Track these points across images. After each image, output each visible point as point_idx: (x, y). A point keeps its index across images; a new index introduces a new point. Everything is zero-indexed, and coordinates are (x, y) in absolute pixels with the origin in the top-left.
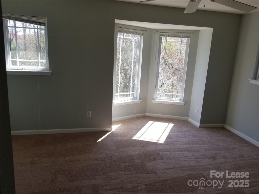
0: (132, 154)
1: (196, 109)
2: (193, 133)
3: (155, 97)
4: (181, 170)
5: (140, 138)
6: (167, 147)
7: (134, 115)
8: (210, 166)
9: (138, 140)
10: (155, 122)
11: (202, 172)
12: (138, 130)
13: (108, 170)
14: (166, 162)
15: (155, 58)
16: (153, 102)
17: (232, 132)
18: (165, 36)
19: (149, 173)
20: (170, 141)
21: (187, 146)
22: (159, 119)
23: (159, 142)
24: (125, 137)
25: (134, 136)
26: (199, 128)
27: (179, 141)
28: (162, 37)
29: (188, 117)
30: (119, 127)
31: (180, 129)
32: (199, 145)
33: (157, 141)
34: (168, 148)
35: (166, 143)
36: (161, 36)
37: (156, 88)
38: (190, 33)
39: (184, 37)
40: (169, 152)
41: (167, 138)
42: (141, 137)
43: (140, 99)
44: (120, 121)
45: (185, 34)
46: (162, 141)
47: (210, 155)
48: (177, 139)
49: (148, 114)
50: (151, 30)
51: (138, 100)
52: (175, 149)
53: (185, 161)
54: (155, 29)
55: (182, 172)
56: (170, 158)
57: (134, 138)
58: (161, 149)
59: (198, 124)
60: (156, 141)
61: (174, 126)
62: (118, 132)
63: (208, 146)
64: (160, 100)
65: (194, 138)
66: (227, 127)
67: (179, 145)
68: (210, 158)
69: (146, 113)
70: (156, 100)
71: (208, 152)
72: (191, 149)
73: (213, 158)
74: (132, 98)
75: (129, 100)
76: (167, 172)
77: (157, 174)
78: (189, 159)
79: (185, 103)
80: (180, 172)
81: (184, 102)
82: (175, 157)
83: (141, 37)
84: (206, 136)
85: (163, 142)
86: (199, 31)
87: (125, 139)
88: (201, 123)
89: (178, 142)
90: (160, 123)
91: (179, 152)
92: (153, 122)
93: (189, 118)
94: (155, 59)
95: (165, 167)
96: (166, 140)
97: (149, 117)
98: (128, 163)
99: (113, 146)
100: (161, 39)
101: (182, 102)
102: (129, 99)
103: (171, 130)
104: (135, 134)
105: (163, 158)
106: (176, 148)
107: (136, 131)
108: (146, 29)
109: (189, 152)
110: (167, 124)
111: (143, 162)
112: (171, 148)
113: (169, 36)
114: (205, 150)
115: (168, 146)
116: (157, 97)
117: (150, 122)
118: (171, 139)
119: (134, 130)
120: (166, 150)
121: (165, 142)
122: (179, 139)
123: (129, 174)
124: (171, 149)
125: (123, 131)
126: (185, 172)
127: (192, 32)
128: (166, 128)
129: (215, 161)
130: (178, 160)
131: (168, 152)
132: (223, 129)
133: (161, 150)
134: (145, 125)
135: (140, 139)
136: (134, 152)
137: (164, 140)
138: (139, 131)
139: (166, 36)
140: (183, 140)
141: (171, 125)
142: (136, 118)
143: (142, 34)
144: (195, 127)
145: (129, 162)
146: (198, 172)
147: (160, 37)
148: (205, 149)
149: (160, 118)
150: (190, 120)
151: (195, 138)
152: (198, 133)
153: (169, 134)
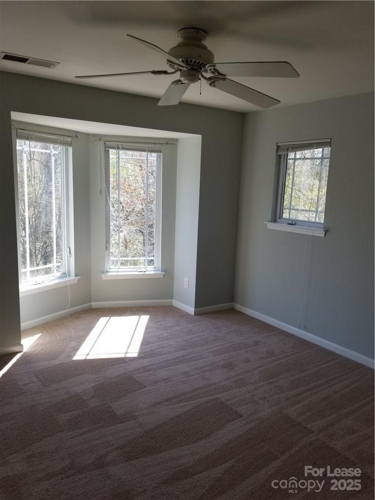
0: (79, 391)
1: (185, 283)
2: (186, 328)
3: (107, 268)
4: (181, 401)
5: (88, 355)
6: (146, 362)
7: (66, 311)
8: (227, 383)
9: (85, 360)
10: (112, 318)
11: (218, 396)
12: (81, 339)
13: (33, 437)
14: (150, 393)
15: (101, 191)
16: (104, 279)
17: (247, 316)
18: (114, 148)
19: (122, 423)
20: (149, 350)
21: (181, 353)
22: (118, 310)
23: (128, 355)
24: (56, 358)
25: (76, 353)
26: (195, 315)
27: (165, 347)
28: (109, 150)
29: (172, 298)
30: (37, 340)
31: (163, 323)
32: (200, 348)
33: (124, 354)
34: (149, 364)
35: (143, 354)
36: (107, 147)
37: (106, 250)
38: (162, 144)
39: (152, 151)
40: (152, 372)
41: (143, 344)
42: (90, 354)
43: (76, 275)
44: (37, 326)
45: (153, 146)
46: (134, 352)
47: (223, 362)
48: (161, 343)
49: (95, 304)
50: (87, 135)
51: (73, 277)
52: (162, 362)
53: (184, 382)
54: (95, 135)
55: (183, 404)
56: (155, 383)
57: (75, 358)
58: (134, 369)
59: (191, 310)
60: (122, 356)
61: (150, 320)
62: (38, 351)
63: (216, 346)
64: (118, 272)
65: (189, 337)
66: (238, 307)
67: (166, 354)
68: (224, 367)
69: (91, 302)
70: (110, 274)
71: (217, 357)
72: (189, 357)
73: (229, 366)
74: (59, 274)
75: (52, 280)
76: (156, 410)
77: (137, 420)
78: (190, 376)
79: (164, 273)
80: (180, 405)
81: (162, 271)
82: (164, 377)
83: (67, 150)
84: (207, 328)
85: (135, 355)
86: (176, 140)
87: (56, 362)
88: (196, 307)
89: (163, 349)
90: (122, 317)
91: (170, 368)
92: (108, 318)
93: (174, 301)
94: (99, 192)
95: (150, 402)
96: (140, 349)
97: (99, 308)
98: (72, 413)
99: (33, 382)
100: (107, 153)
101: (160, 272)
102: (53, 278)
103: (147, 328)
104: (76, 349)
105: (142, 386)
106: (162, 360)
107: (78, 342)
108: (76, 134)
109: (187, 364)
110: (136, 318)
111: (105, 402)
112: (153, 363)
113: (123, 149)
114: (213, 354)
115: (147, 360)
116: (111, 267)
117: (103, 320)
118: (150, 345)
119: (73, 341)
120: (145, 369)
121: (140, 353)
122: (164, 342)
123: (80, 434)
124: (154, 365)
125: (48, 346)
126: (187, 403)
127: (165, 142)
128: (137, 326)
129: (233, 370)
130: (171, 383)
131: (149, 373)
132: (232, 311)
133: (135, 371)
134: (93, 328)
135: (89, 358)
136: (83, 385)
137: (138, 351)
138: (84, 341)
139: (118, 148)
140: (172, 343)
141: (145, 319)
142: (71, 316)
143: (70, 144)
144: (187, 315)
145: (76, 410)
146: (210, 398)
147: (105, 150)
148: (212, 352)
149: (119, 308)
150: (176, 303)
151: (192, 336)
152: (194, 326)
153: (144, 336)
